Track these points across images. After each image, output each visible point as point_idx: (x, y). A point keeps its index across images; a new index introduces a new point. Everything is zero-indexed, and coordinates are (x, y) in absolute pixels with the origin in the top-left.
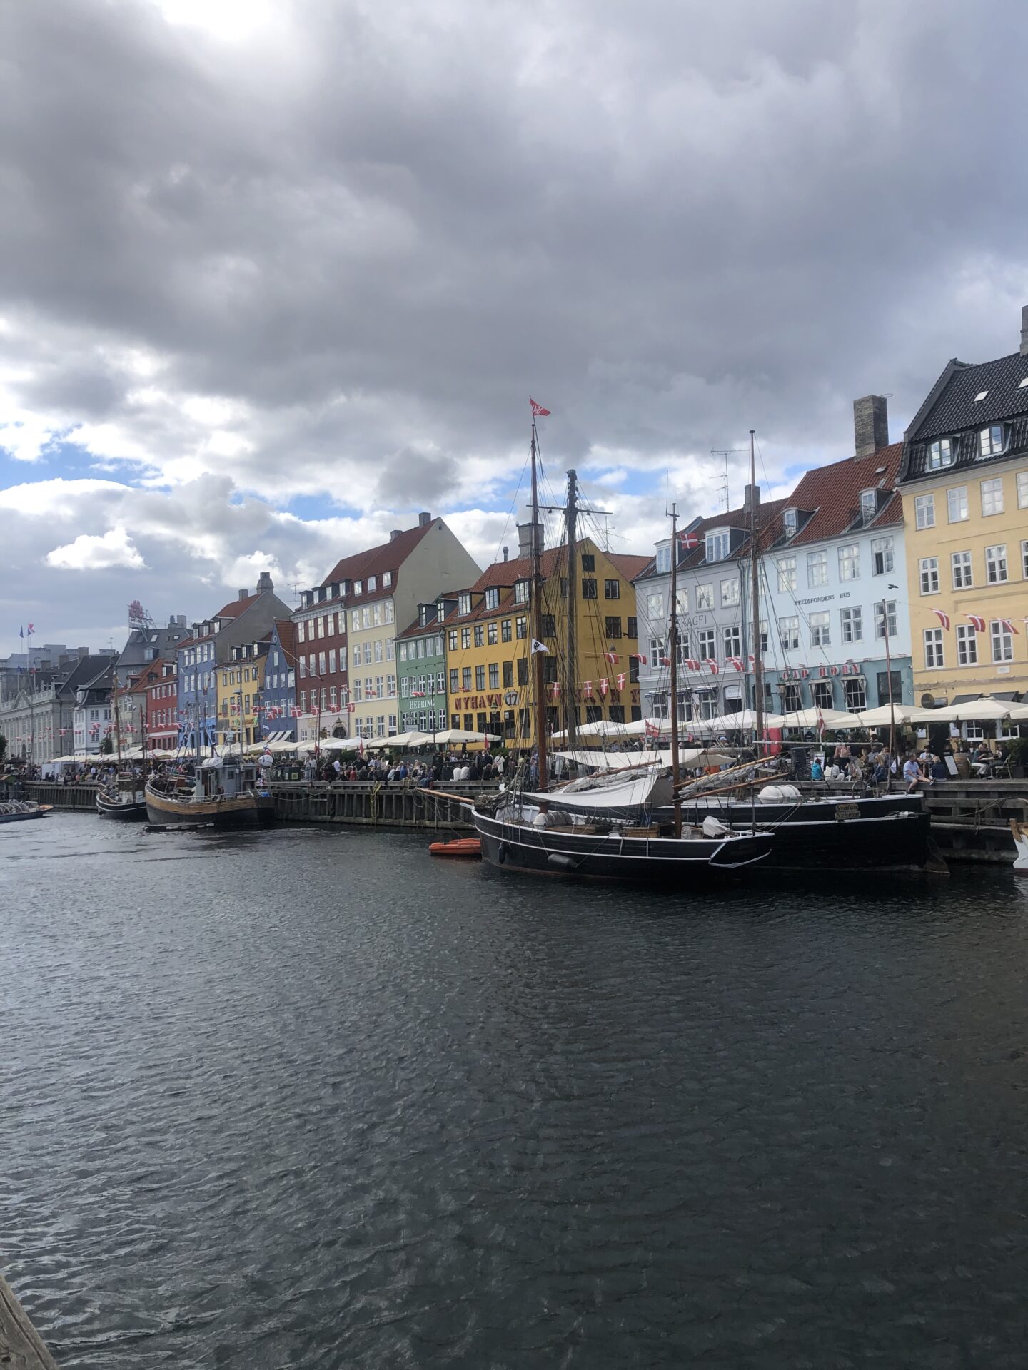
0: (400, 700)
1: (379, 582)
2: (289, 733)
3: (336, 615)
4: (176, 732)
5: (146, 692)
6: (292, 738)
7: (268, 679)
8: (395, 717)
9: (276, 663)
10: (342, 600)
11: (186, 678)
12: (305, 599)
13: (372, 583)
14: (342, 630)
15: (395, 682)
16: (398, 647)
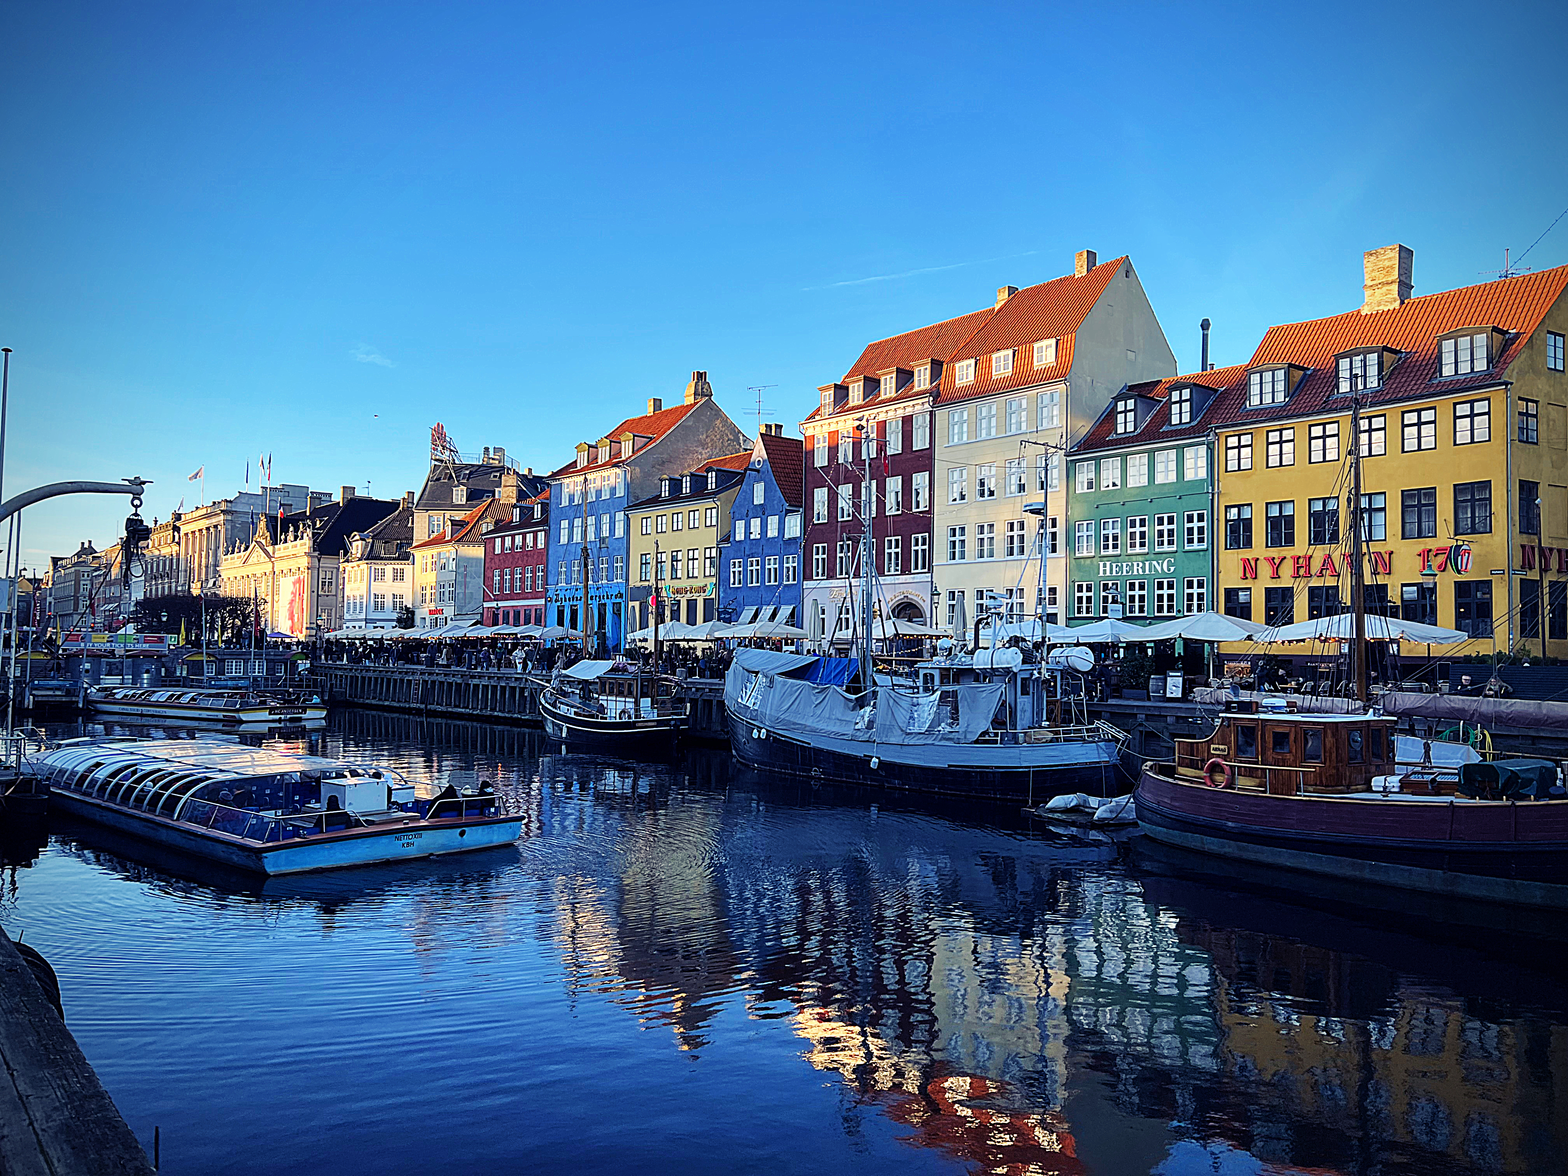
0: (1072, 560)
1: (1022, 358)
3: (907, 421)
4: (541, 602)
5: (485, 542)
6: (796, 618)
7: (740, 525)
9: (759, 500)
10: (921, 395)
11: (565, 524)
12: (830, 397)
13: (1002, 362)
14: (920, 443)
15: (1061, 529)
16: (1071, 467)
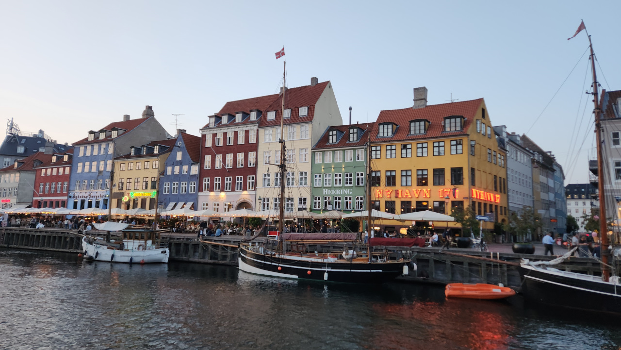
0: (313, 188)
1: (295, 112)
2: (190, 204)
3: (247, 132)
4: (65, 198)
5: (36, 170)
6: (194, 207)
7: (170, 168)
8: (305, 199)
9: (179, 159)
10: (253, 122)
11: (80, 164)
12: (213, 120)
13: (287, 113)
14: (252, 140)
15: (309, 176)
16: (313, 154)
